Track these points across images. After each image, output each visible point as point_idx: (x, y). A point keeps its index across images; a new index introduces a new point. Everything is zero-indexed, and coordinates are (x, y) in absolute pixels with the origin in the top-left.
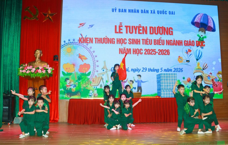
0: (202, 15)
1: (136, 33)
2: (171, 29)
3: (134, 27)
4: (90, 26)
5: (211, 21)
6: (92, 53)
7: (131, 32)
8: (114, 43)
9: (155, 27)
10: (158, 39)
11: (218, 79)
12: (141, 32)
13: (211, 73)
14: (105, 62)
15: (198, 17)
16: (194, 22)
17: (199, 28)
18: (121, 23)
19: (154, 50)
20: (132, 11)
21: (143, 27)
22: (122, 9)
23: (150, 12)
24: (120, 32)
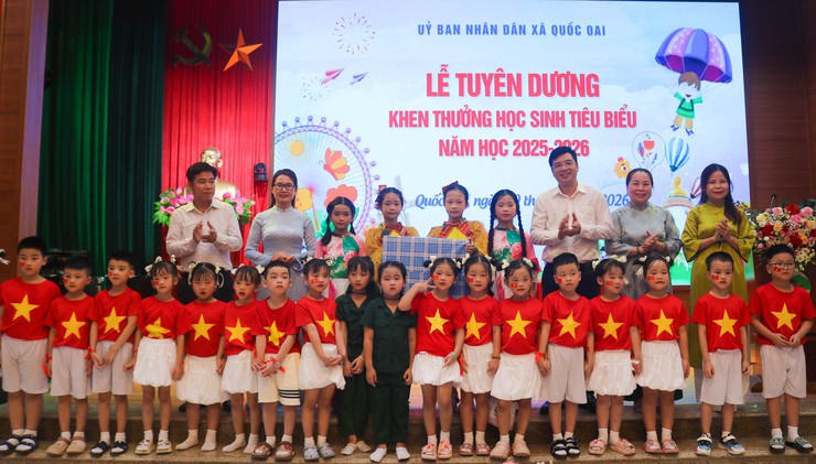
0: (688, 33)
1: (488, 94)
2: (592, 79)
3: (484, 75)
4: (355, 77)
5: (716, 49)
6: (362, 153)
7: (474, 90)
9: (545, 76)
12: (503, 90)
14: (398, 179)
15: (676, 38)
16: (666, 54)
17: (682, 73)
18: (444, 67)
19: (541, 143)
20: (478, 29)
21: (510, 76)
22: (448, 26)
23: (529, 30)
24: (442, 94)
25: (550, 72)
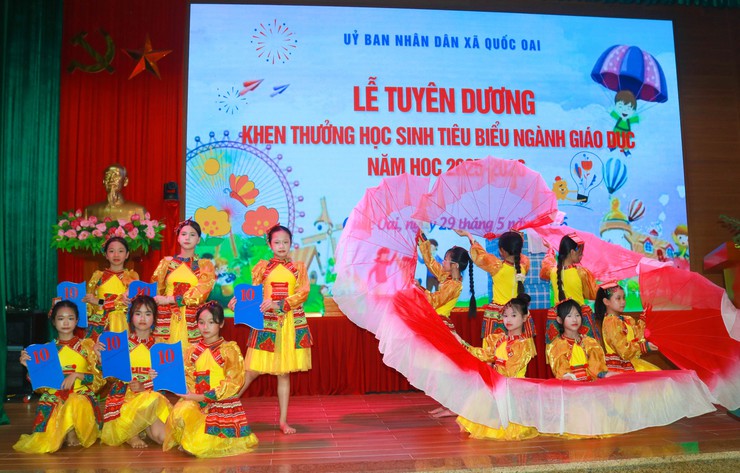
0: (624, 51)
1: (419, 109)
2: (528, 96)
3: (415, 89)
4: (275, 89)
5: (652, 67)
6: (285, 172)
7: (405, 106)
8: (353, 142)
9: (479, 91)
10: (490, 127)
11: (676, 249)
12: (436, 105)
13: (654, 232)
14: (324, 200)
15: (611, 56)
16: (601, 72)
18: (372, 80)
20: (408, 40)
21: (443, 91)
22: (376, 36)
23: (462, 43)
24: (370, 108)
25: (484, 87)
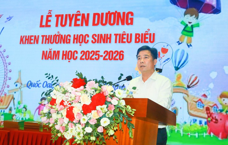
1: (70, 25)
2: (130, 15)
3: (70, 15)
4: (7, 19)
6: (6, 58)
7: (63, 24)
9: (102, 14)
11: (220, 107)
12: (79, 23)
13: (205, 96)
14: (20, 72)
18: (50, 11)
19: (96, 53)
24: (47, 26)
25: (105, 12)
